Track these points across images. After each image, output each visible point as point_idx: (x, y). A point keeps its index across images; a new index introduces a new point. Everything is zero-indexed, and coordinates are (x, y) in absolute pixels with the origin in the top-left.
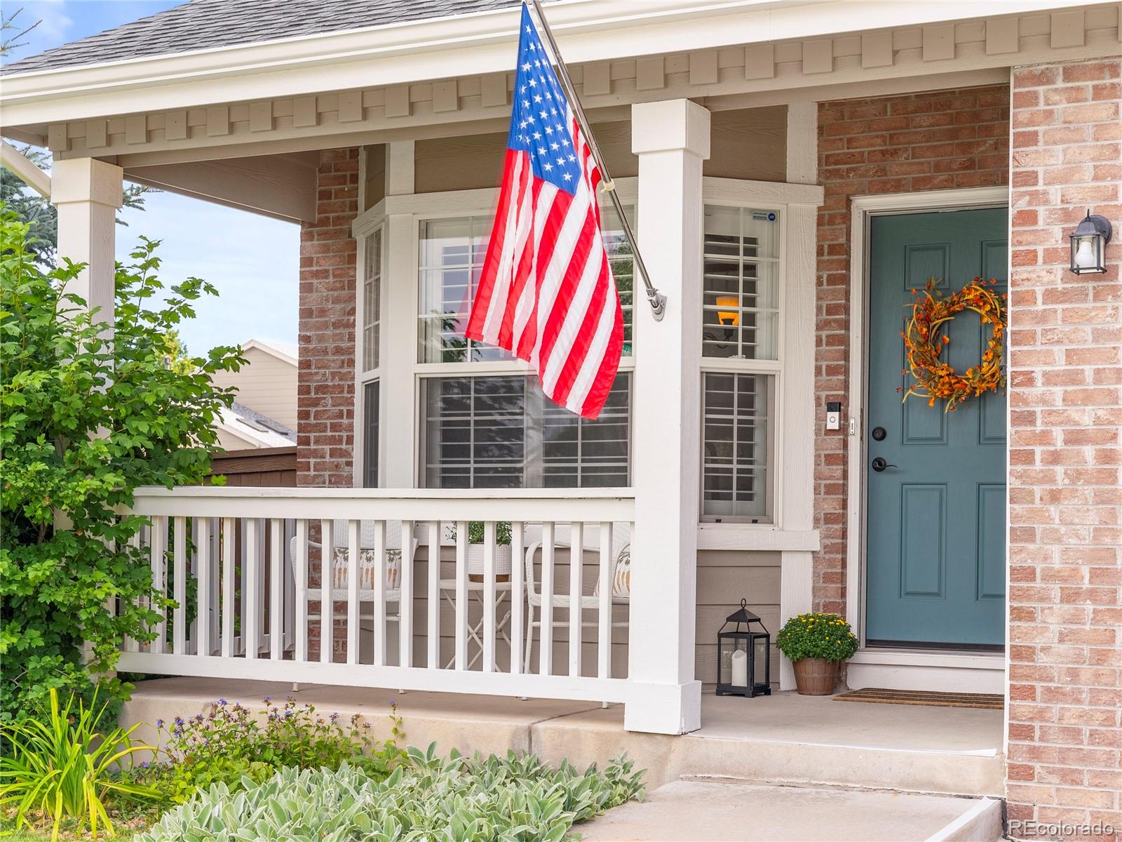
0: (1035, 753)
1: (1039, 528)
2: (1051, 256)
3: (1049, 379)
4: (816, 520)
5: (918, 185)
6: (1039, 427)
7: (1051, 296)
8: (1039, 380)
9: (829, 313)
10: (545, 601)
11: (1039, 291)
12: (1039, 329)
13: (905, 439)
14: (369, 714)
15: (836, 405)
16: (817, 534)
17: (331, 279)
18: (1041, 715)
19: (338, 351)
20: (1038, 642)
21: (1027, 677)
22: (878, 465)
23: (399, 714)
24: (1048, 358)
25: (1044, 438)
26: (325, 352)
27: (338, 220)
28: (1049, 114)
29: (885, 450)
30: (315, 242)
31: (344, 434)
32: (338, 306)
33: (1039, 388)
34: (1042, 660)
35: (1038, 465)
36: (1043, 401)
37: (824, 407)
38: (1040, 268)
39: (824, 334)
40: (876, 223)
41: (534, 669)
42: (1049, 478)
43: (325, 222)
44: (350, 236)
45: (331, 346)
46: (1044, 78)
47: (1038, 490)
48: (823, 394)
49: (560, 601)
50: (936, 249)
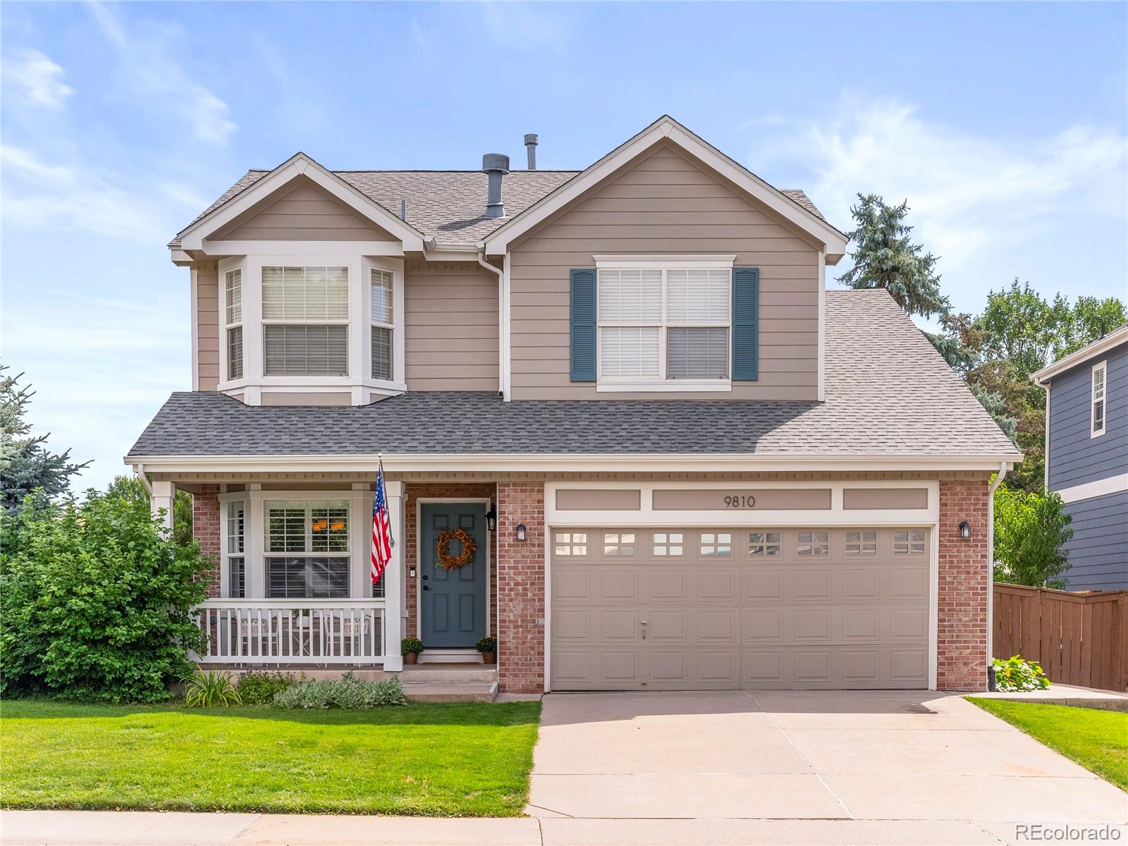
0: (507, 670)
1: (507, 609)
2: (510, 534)
3: (509, 568)
4: (407, 607)
5: (440, 496)
6: (507, 581)
7: (509, 545)
8: (507, 569)
9: (410, 537)
10: (332, 634)
11: (506, 544)
12: (506, 554)
13: (435, 580)
14: (292, 672)
15: (413, 568)
16: (407, 612)
17: (209, 516)
18: (508, 659)
19: (212, 544)
20: (507, 640)
21: (504, 649)
22: (425, 588)
23: (303, 671)
24: (509, 562)
25: (508, 584)
26: (207, 544)
27: (211, 494)
28: (509, 495)
29: (428, 583)
30: (201, 501)
31: (216, 576)
32: (212, 527)
33: (507, 571)
34: (509, 644)
35: (507, 592)
36: (507, 574)
37: (409, 569)
38: (506, 538)
39: (409, 544)
40: (423, 505)
41: (329, 655)
42: (510, 595)
43: (205, 494)
44: (217, 499)
45: (209, 542)
46: (507, 485)
47: (507, 598)
48: (409, 564)
49: (337, 634)
50: (443, 516)
